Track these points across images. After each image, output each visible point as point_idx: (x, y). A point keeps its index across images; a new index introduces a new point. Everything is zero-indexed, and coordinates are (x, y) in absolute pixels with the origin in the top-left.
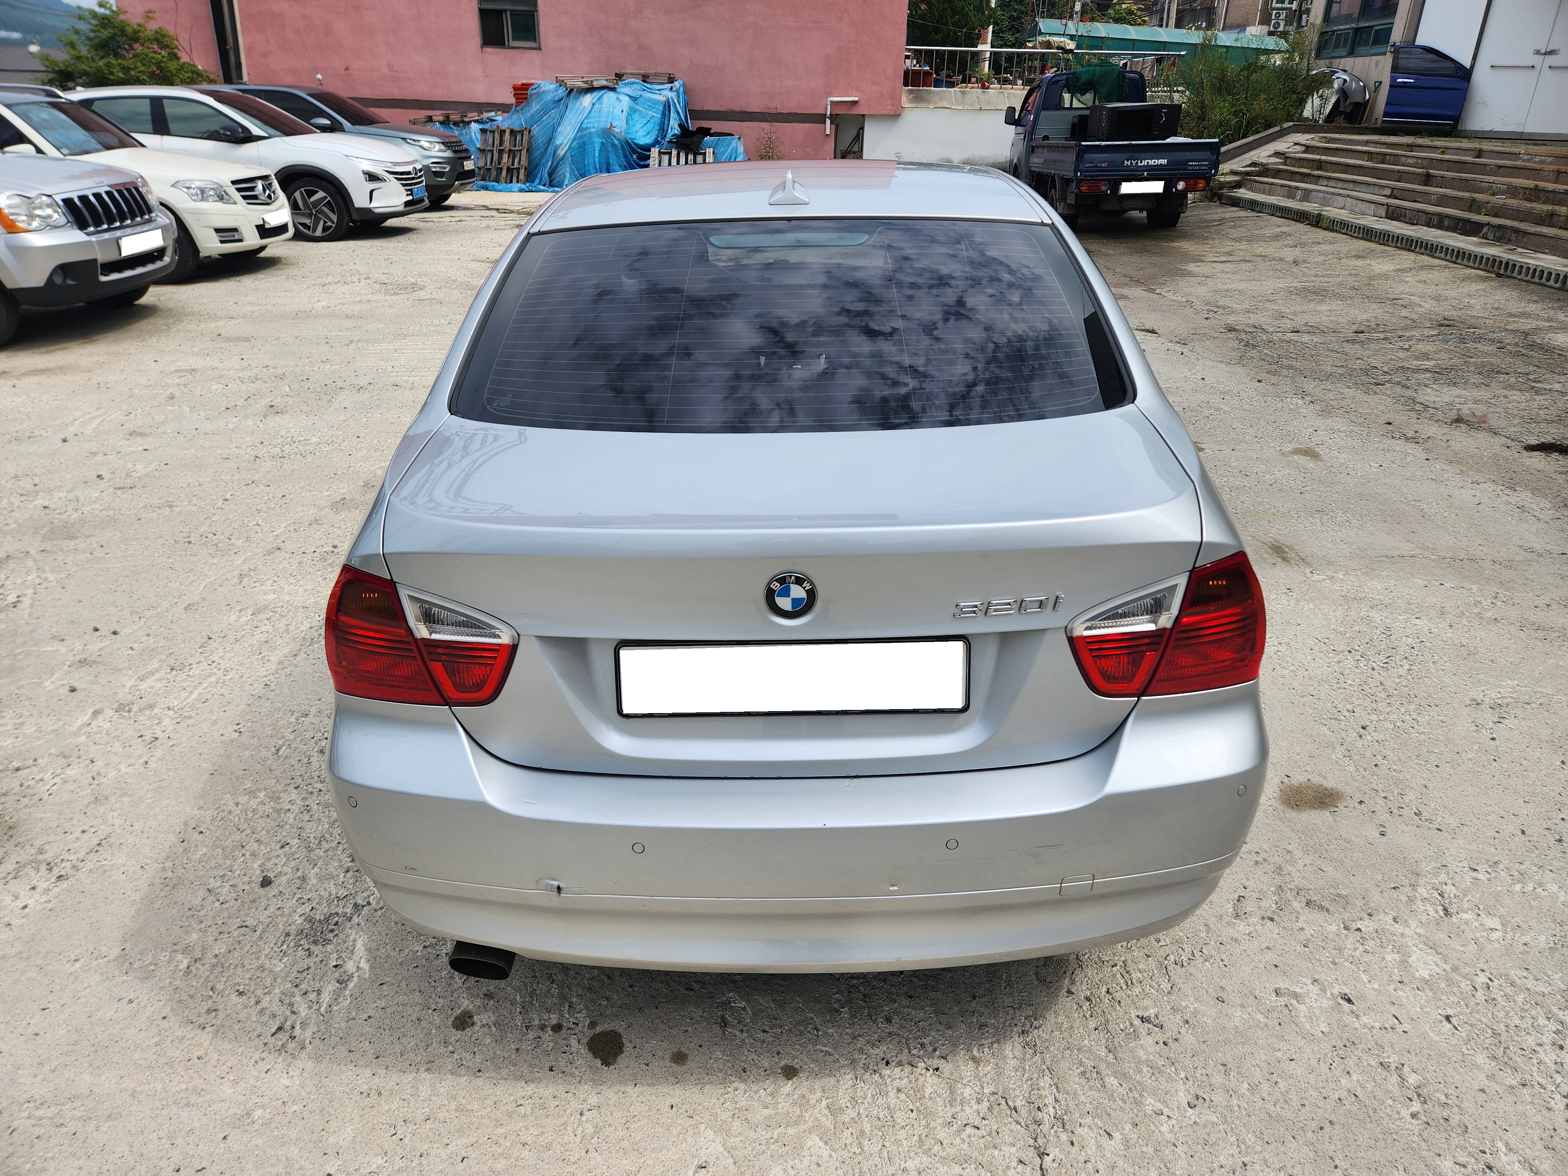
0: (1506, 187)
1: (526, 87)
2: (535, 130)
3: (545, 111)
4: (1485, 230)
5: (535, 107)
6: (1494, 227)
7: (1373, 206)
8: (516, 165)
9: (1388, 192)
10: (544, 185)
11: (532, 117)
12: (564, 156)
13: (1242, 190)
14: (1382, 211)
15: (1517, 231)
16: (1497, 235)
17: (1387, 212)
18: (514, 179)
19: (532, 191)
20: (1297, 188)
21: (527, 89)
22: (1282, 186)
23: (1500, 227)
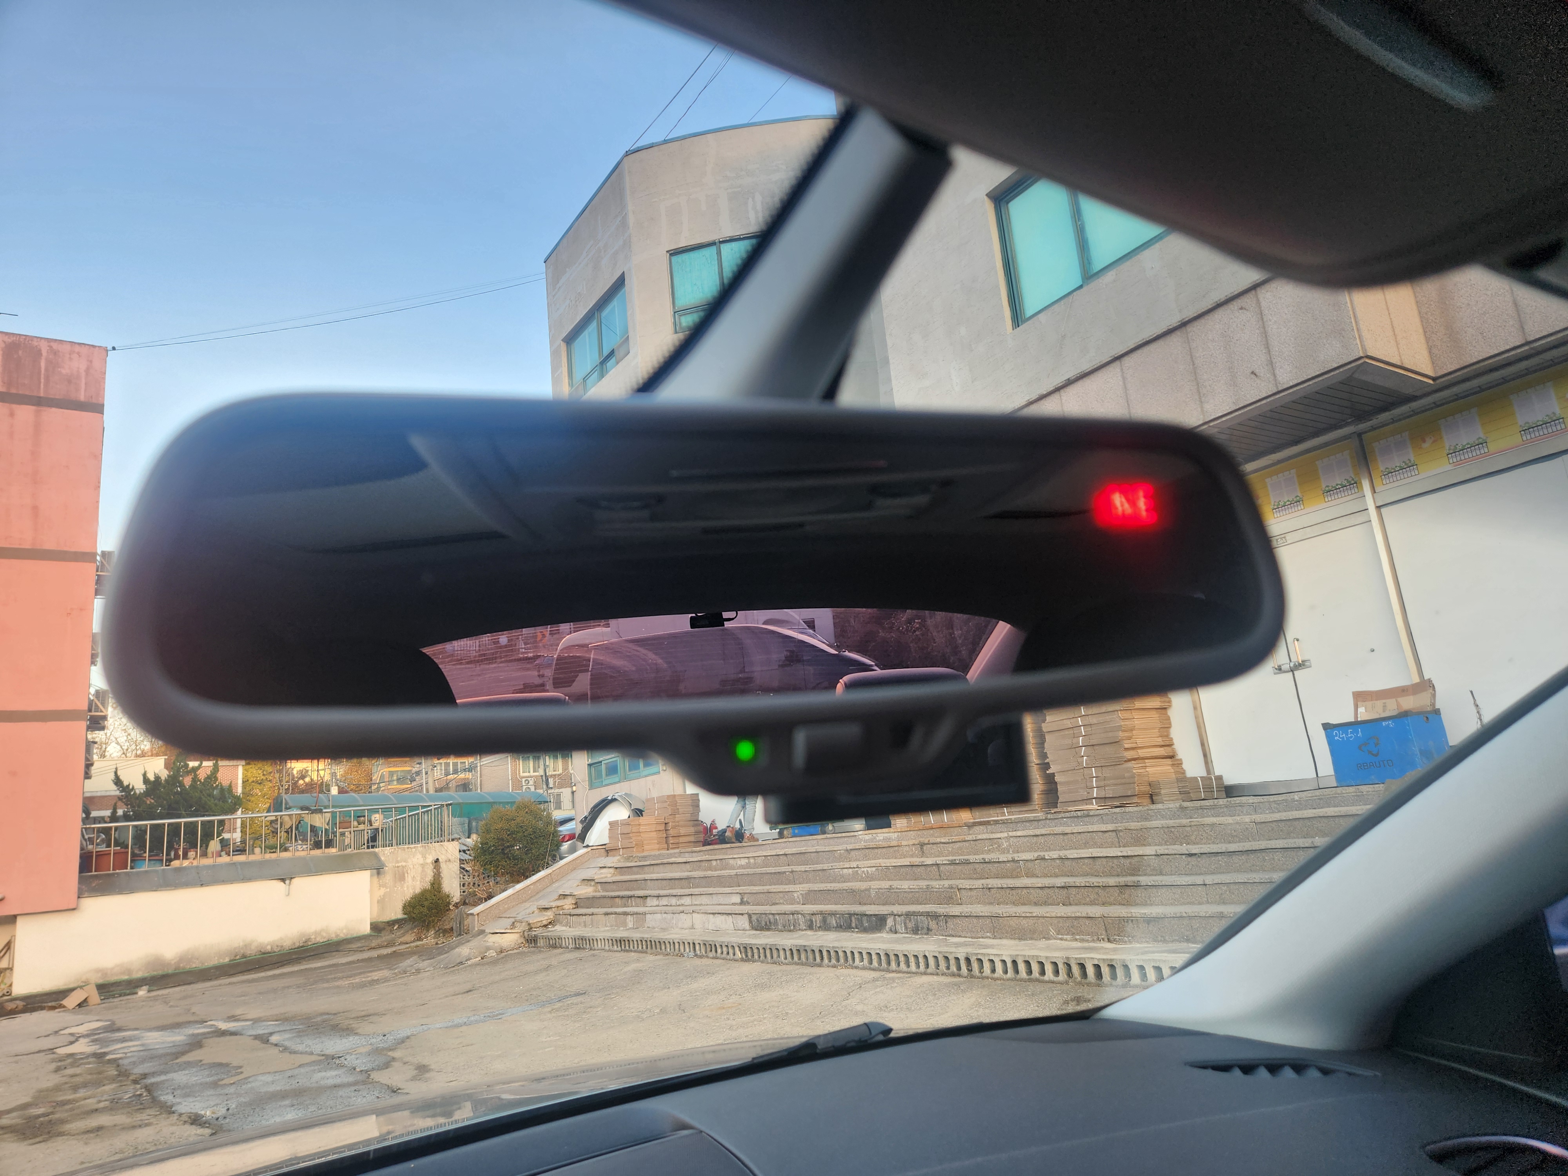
0: (874, 869)
4: (890, 922)
6: (899, 916)
7: (730, 919)
9: (737, 899)
13: (558, 928)
14: (744, 922)
15: (935, 916)
16: (910, 925)
17: (751, 922)
20: (625, 914)
22: (607, 914)
23: (908, 915)
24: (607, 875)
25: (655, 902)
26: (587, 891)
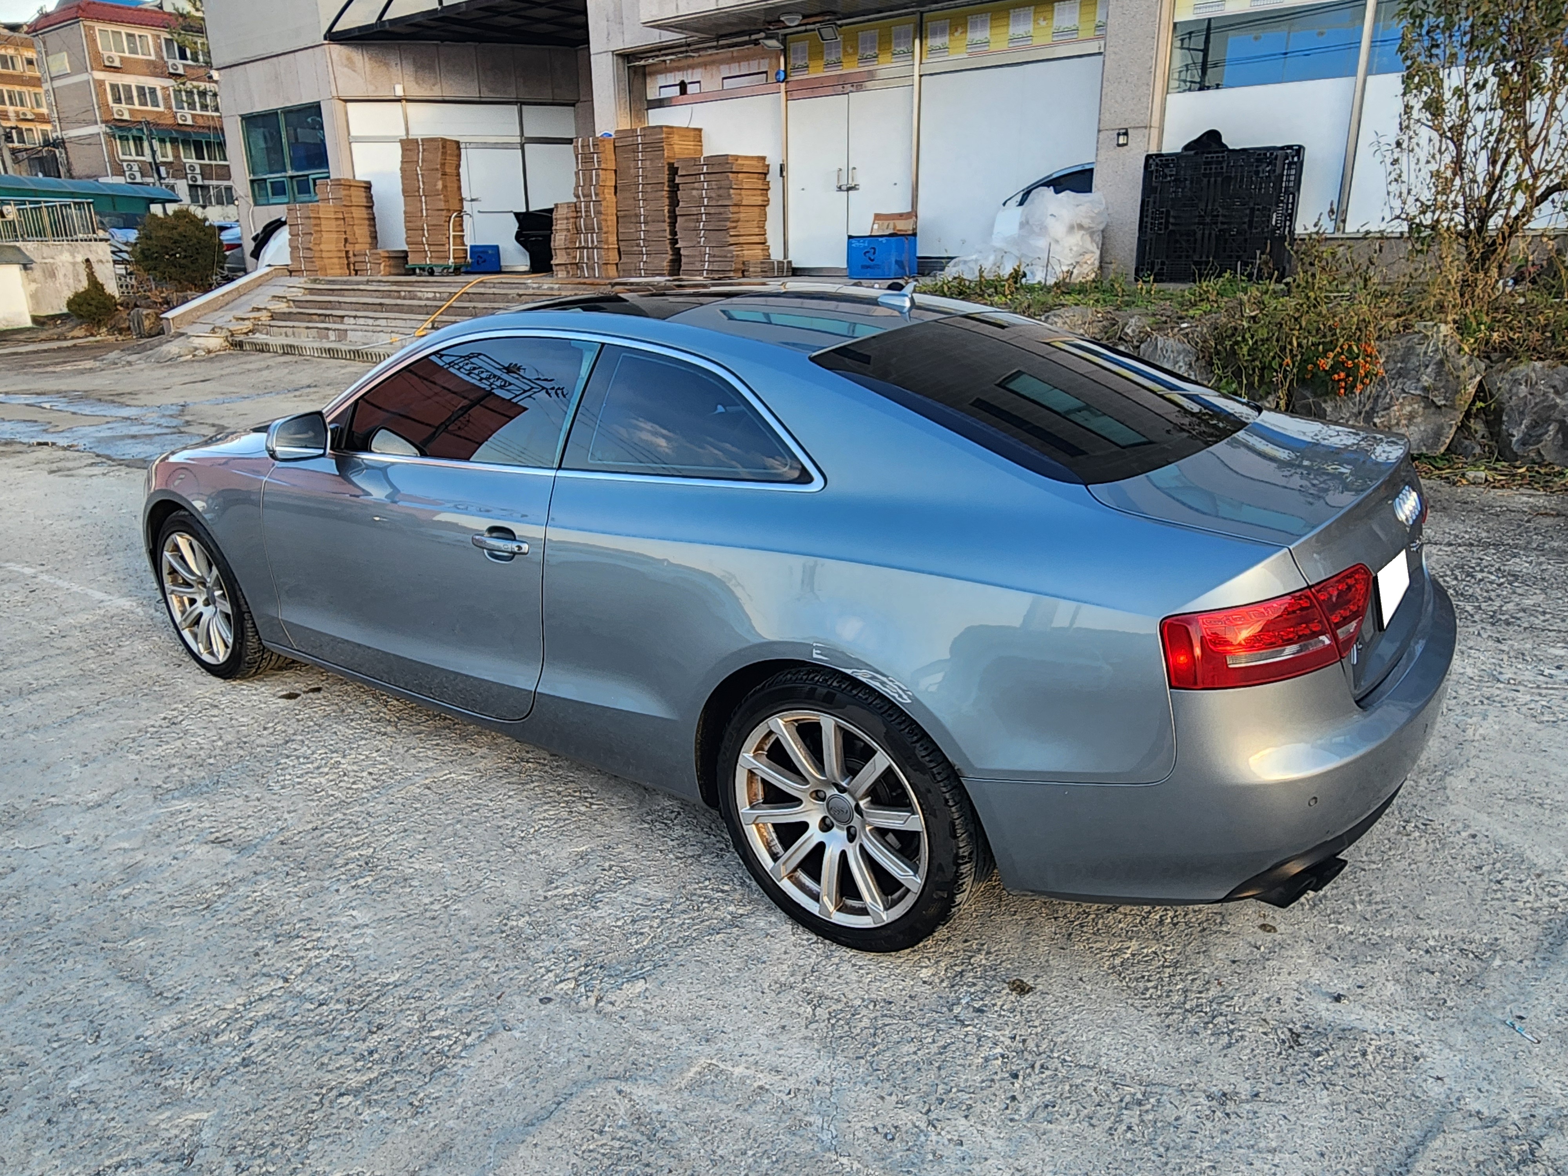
13: (261, 336)
20: (327, 329)
22: (308, 328)
24: (299, 294)
25: (352, 321)
26: (282, 307)
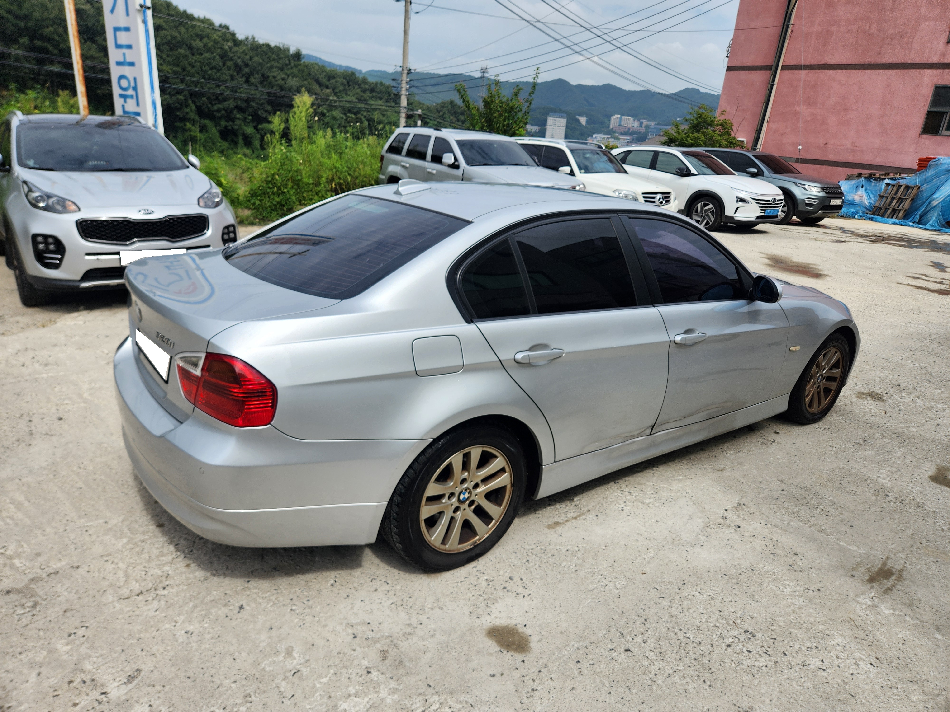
1: (929, 159)
2: (924, 188)
3: (936, 176)
5: (931, 172)
8: (900, 207)
10: (914, 223)
11: (926, 179)
12: (936, 205)
18: (895, 216)
19: (902, 225)
21: (929, 161)
